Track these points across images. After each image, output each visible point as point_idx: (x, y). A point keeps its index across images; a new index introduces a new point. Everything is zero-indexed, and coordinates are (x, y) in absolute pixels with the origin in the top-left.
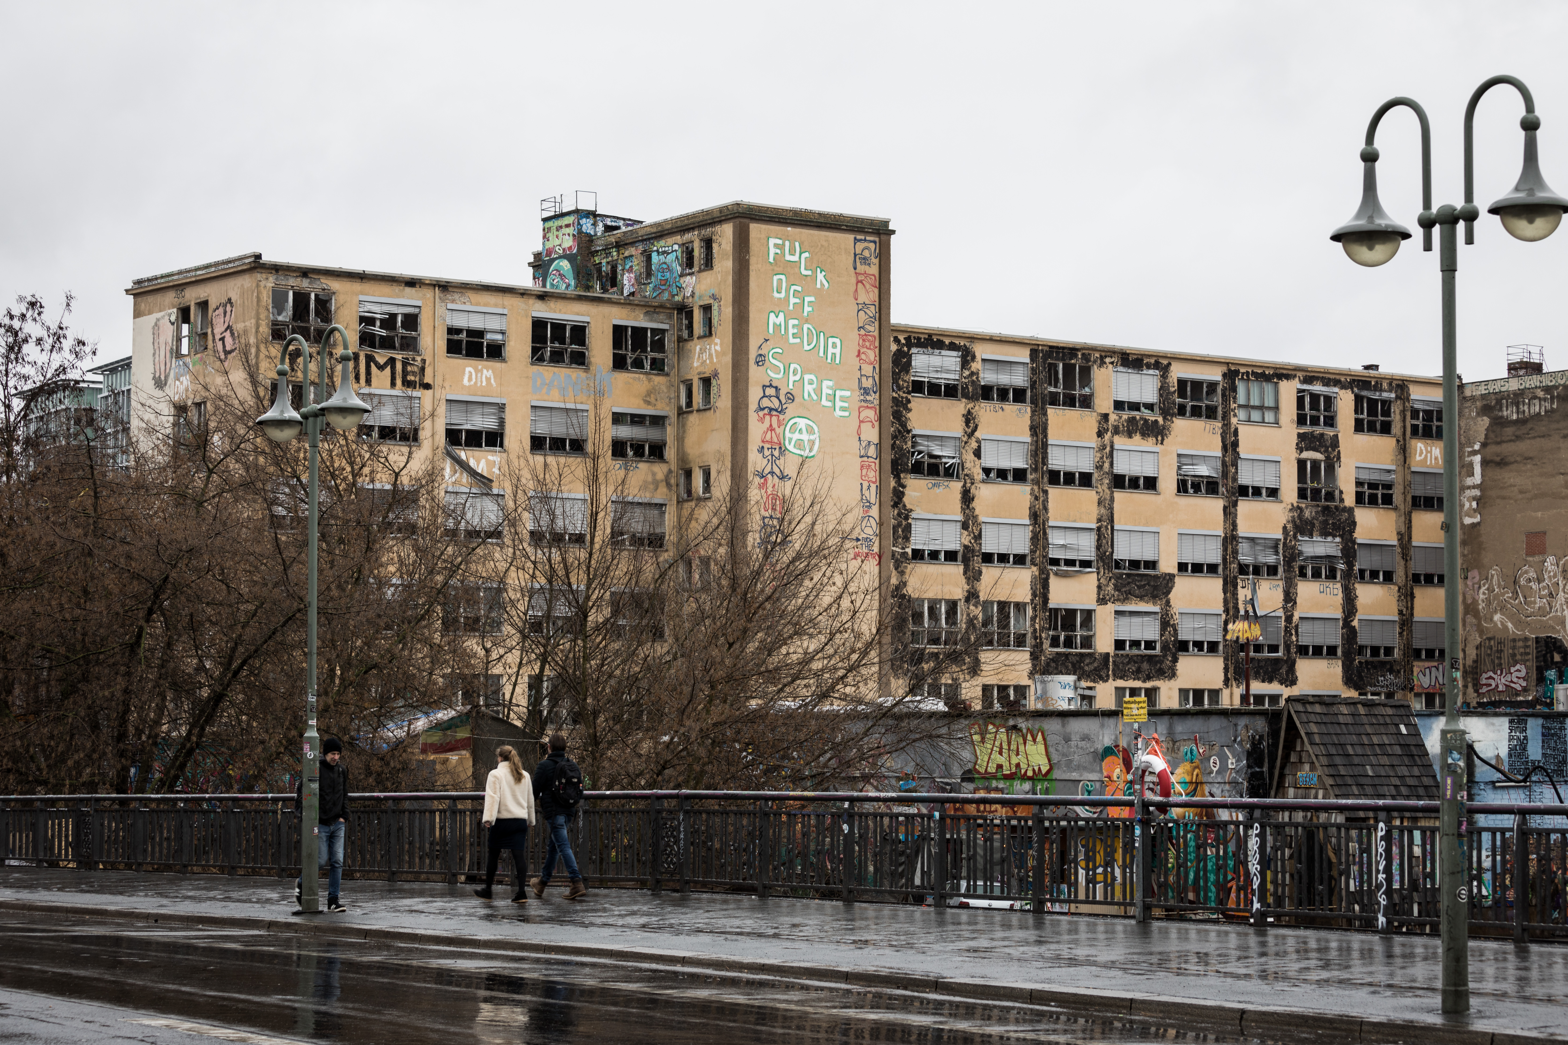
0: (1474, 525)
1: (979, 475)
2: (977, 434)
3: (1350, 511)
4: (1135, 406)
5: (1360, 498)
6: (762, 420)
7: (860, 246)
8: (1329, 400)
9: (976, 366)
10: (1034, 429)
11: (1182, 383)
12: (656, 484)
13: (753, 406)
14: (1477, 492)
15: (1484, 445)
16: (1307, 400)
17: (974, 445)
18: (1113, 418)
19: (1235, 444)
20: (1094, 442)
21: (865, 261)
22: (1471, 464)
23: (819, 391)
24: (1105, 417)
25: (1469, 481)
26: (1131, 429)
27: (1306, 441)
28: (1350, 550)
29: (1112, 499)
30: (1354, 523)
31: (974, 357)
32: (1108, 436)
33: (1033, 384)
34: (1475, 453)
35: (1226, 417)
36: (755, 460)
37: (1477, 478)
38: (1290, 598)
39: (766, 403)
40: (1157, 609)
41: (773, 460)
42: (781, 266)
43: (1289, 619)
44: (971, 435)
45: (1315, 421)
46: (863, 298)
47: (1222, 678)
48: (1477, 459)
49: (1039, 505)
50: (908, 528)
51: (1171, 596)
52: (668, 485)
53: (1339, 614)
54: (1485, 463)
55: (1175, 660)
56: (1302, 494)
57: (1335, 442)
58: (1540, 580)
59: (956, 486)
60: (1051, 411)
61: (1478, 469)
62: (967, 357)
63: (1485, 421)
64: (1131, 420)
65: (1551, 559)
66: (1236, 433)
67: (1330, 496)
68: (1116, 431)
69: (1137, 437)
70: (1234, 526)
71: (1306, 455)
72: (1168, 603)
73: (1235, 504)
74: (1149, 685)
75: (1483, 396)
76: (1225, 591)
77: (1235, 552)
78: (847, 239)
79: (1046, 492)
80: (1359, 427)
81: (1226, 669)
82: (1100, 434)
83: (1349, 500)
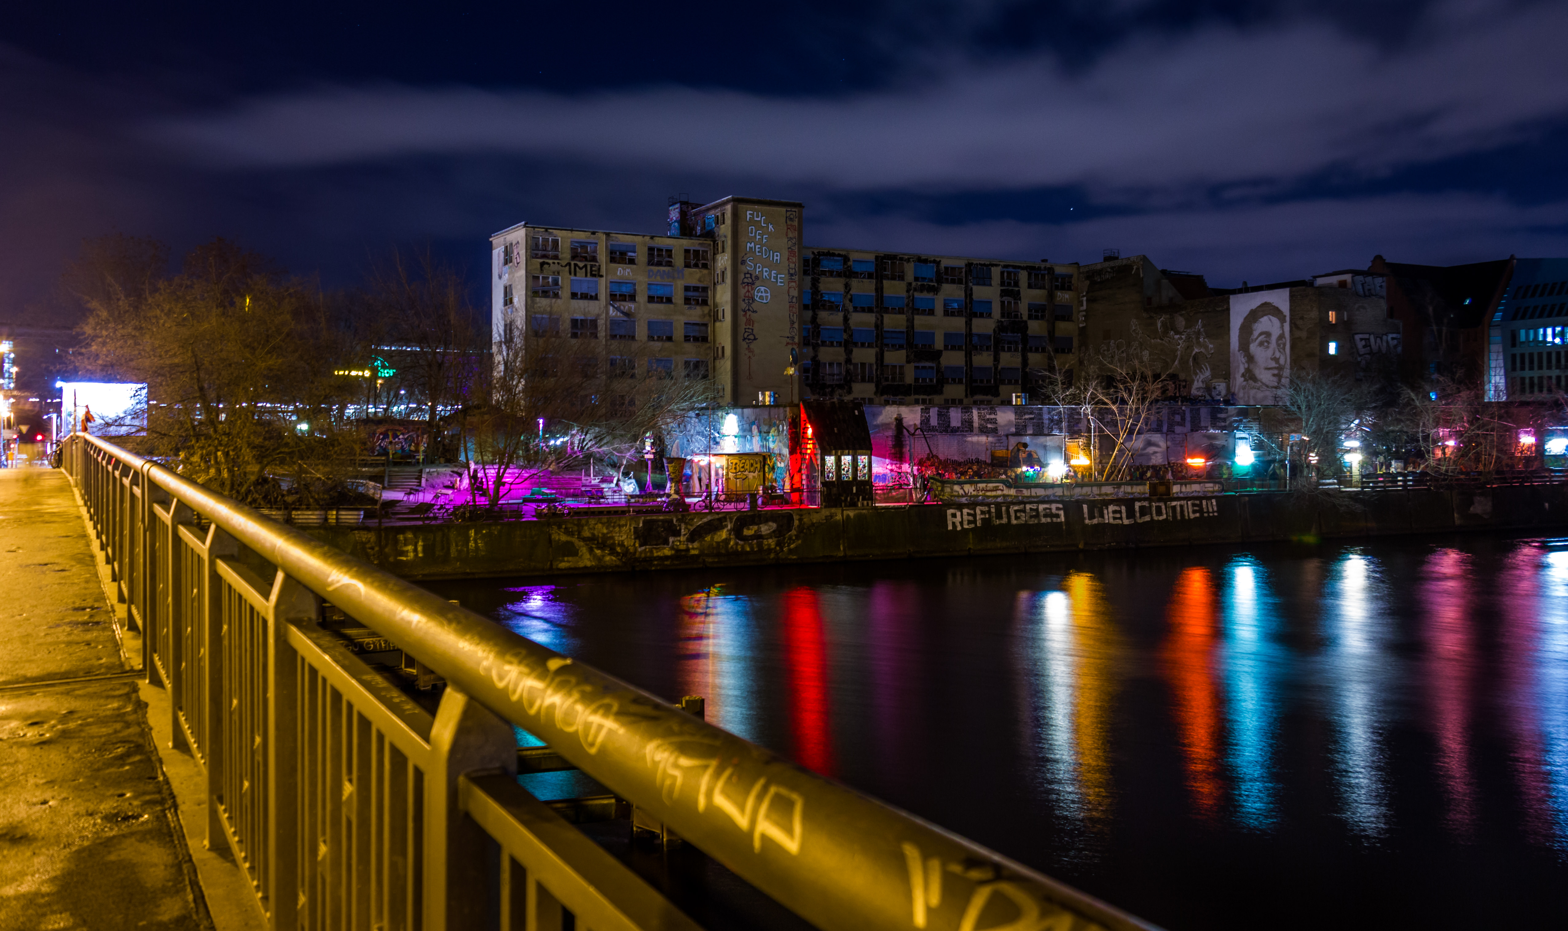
0: (1083, 327)
1: (851, 309)
2: (851, 292)
3: (1026, 322)
4: (924, 279)
5: (1030, 317)
6: (744, 288)
7: (789, 213)
8: (1016, 274)
9: (850, 263)
10: (876, 290)
11: (946, 268)
12: (704, 316)
13: (740, 282)
14: (1084, 313)
15: (1087, 293)
16: (1005, 274)
17: (849, 297)
18: (914, 284)
19: (971, 294)
20: (904, 294)
21: (791, 219)
22: (1082, 302)
23: (770, 275)
24: (910, 284)
25: (1082, 308)
26: (922, 289)
27: (1004, 293)
28: (1025, 339)
29: (913, 319)
30: (1027, 328)
31: (849, 260)
32: (911, 292)
33: (876, 271)
34: (1084, 296)
35: (966, 283)
36: (743, 305)
37: (1085, 307)
38: (996, 359)
39: (746, 280)
40: (934, 365)
41: (749, 304)
42: (752, 222)
43: (996, 368)
44: (848, 293)
45: (1009, 284)
46: (790, 235)
47: (964, 394)
48: (1085, 299)
49: (879, 322)
50: (819, 333)
51: (941, 359)
52: (710, 316)
53: (1019, 366)
54: (1087, 300)
55: (943, 387)
56: (1003, 316)
57: (1019, 292)
58: (1108, 350)
59: (841, 315)
60: (885, 282)
61: (1085, 303)
62: (846, 259)
63: (1088, 282)
64: (922, 285)
65: (1112, 341)
66: (971, 289)
67: (1016, 316)
68: (915, 290)
69: (925, 293)
70: (971, 329)
71: (1004, 298)
72: (939, 363)
73: (971, 320)
74: (930, 397)
75: (1087, 272)
76: (966, 357)
77: (971, 340)
78: (783, 210)
79: (882, 317)
80: (1030, 286)
81: (966, 390)
82: (908, 291)
83: (1025, 317)
